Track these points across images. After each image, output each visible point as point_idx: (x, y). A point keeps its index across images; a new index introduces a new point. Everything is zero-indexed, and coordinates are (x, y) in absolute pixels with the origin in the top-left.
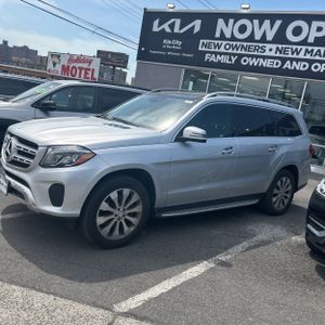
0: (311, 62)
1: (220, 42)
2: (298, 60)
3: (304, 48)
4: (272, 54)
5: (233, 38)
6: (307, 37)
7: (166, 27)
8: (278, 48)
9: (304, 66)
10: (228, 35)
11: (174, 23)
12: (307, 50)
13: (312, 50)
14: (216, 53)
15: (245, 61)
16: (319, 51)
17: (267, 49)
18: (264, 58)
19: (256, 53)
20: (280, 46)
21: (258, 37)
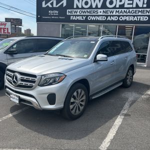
0: (119, 16)
1: (77, 10)
2: (113, 16)
3: (115, 10)
4: (101, 14)
5: (83, 8)
6: (116, 5)
7: (49, 4)
8: (103, 11)
9: (116, 18)
10: (80, 7)
11: (53, 2)
12: (116, 11)
13: (119, 11)
14: (76, 16)
15: (90, 18)
16: (122, 11)
17: (99, 12)
18: (98, 16)
19: (94, 14)
20: (104, 10)
21: (94, 6)
